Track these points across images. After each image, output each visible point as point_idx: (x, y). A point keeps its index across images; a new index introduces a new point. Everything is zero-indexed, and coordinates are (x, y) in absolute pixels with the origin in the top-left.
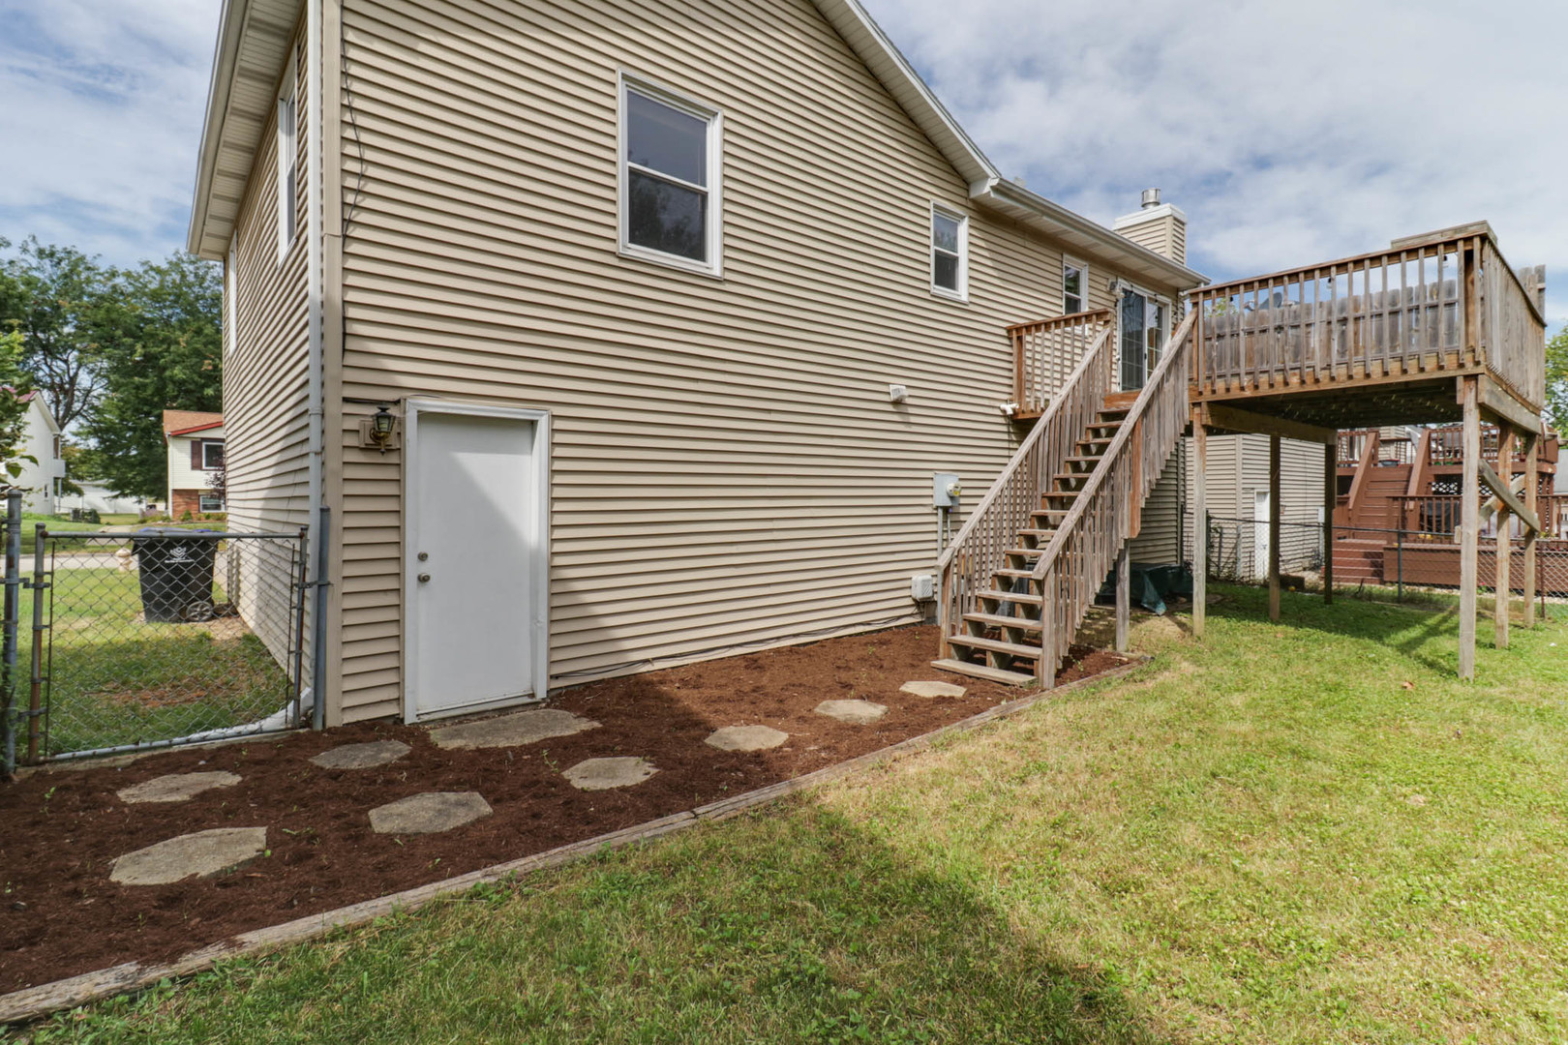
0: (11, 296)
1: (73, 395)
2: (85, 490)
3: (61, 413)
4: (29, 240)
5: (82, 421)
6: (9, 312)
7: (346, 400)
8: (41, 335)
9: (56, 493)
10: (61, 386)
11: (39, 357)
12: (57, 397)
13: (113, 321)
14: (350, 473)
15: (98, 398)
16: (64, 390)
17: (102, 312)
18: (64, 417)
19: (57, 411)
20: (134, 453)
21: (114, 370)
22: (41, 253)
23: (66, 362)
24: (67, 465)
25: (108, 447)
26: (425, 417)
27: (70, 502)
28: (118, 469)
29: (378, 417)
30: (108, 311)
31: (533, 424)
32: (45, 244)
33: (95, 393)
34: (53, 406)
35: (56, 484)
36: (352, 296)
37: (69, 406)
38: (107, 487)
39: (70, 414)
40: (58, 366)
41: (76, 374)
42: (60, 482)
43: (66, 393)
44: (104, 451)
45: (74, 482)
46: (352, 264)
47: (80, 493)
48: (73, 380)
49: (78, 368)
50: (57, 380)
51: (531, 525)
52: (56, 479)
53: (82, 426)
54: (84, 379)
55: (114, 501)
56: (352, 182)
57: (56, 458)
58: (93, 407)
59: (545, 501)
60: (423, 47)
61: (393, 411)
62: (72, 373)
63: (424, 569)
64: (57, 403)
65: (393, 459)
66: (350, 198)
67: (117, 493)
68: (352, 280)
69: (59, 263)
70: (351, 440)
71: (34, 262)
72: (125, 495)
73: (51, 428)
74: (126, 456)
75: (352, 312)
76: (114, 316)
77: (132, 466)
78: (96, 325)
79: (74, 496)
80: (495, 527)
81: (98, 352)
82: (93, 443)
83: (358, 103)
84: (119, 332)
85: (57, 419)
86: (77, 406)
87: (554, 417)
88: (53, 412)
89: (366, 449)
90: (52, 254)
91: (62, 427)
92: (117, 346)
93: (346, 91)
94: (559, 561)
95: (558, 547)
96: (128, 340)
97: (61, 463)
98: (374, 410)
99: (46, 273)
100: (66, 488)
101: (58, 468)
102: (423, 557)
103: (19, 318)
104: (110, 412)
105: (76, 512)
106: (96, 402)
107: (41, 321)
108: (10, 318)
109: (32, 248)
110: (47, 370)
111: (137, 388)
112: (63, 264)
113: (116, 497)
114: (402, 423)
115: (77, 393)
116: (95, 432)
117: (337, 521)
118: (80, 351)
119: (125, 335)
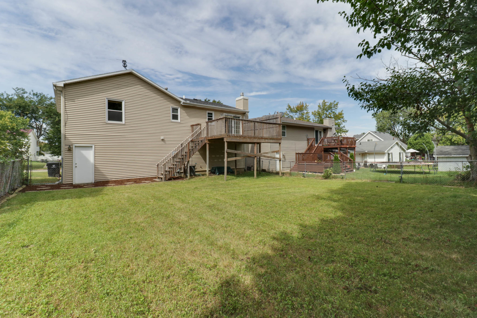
0: (26, 106)
1: (41, 130)
2: (45, 154)
3: (39, 135)
4: (31, 91)
5: (44, 136)
6: (26, 110)
7: (65, 145)
8: (34, 115)
9: (37, 155)
10: (38, 128)
11: (33, 120)
12: (38, 130)
13: (51, 111)
14: (66, 154)
15: (48, 130)
16: (39, 129)
17: (48, 109)
18: (39, 136)
19: (38, 134)
20: (57, 144)
21: (52, 123)
22: (34, 94)
23: (40, 121)
24: (40, 148)
25: (50, 143)
26: (75, 147)
27: (41, 158)
28: (53, 149)
29: (69, 147)
30: (49, 109)
31: (92, 146)
32: (35, 92)
33: (47, 129)
34: (37, 133)
35: (37, 153)
36: (66, 133)
37: (40, 133)
38: (50, 153)
39: (41, 135)
40: (38, 123)
41: (42, 125)
42: (38, 152)
43: (40, 129)
44: (50, 144)
45: (42, 152)
46: (66, 129)
47: (44, 155)
48: (41, 126)
49: (43, 123)
50: (38, 126)
51: (92, 160)
52: (37, 152)
53: (44, 137)
54: (44, 126)
55: (52, 157)
56: (66, 119)
57: (37, 146)
58: (46, 132)
59: (94, 157)
60: (76, 101)
61: (71, 146)
62: (41, 124)
63: (76, 165)
64: (38, 132)
65: (72, 152)
66: (66, 121)
67: (52, 155)
68: (66, 131)
69: (38, 97)
70: (66, 150)
71: (32, 97)
72: (55, 156)
73: (36, 139)
74: (55, 145)
75: (66, 135)
76: (51, 110)
77: (56, 148)
78: (47, 112)
79: (42, 156)
80: (87, 160)
81: (47, 119)
82: (46, 142)
83: (67, 110)
84: (52, 114)
85: (37, 136)
86: (43, 132)
87: (95, 146)
88: (37, 134)
89: (68, 151)
90: (36, 95)
91: (38, 138)
92: (51, 118)
93: (65, 108)
94: (96, 165)
95: (96, 163)
96: (55, 116)
97: (38, 148)
98: (68, 146)
99: (35, 99)
100: (40, 154)
101: (38, 149)
102: (76, 164)
103: (28, 111)
104: (51, 134)
105: (42, 160)
106: (47, 131)
107: (34, 111)
108: (26, 111)
109: (32, 93)
110: (35, 124)
111: (57, 128)
112: (39, 97)
113: (52, 156)
114: (72, 147)
115: (42, 129)
116: (47, 139)
117: (64, 159)
118: (43, 119)
119: (54, 115)
